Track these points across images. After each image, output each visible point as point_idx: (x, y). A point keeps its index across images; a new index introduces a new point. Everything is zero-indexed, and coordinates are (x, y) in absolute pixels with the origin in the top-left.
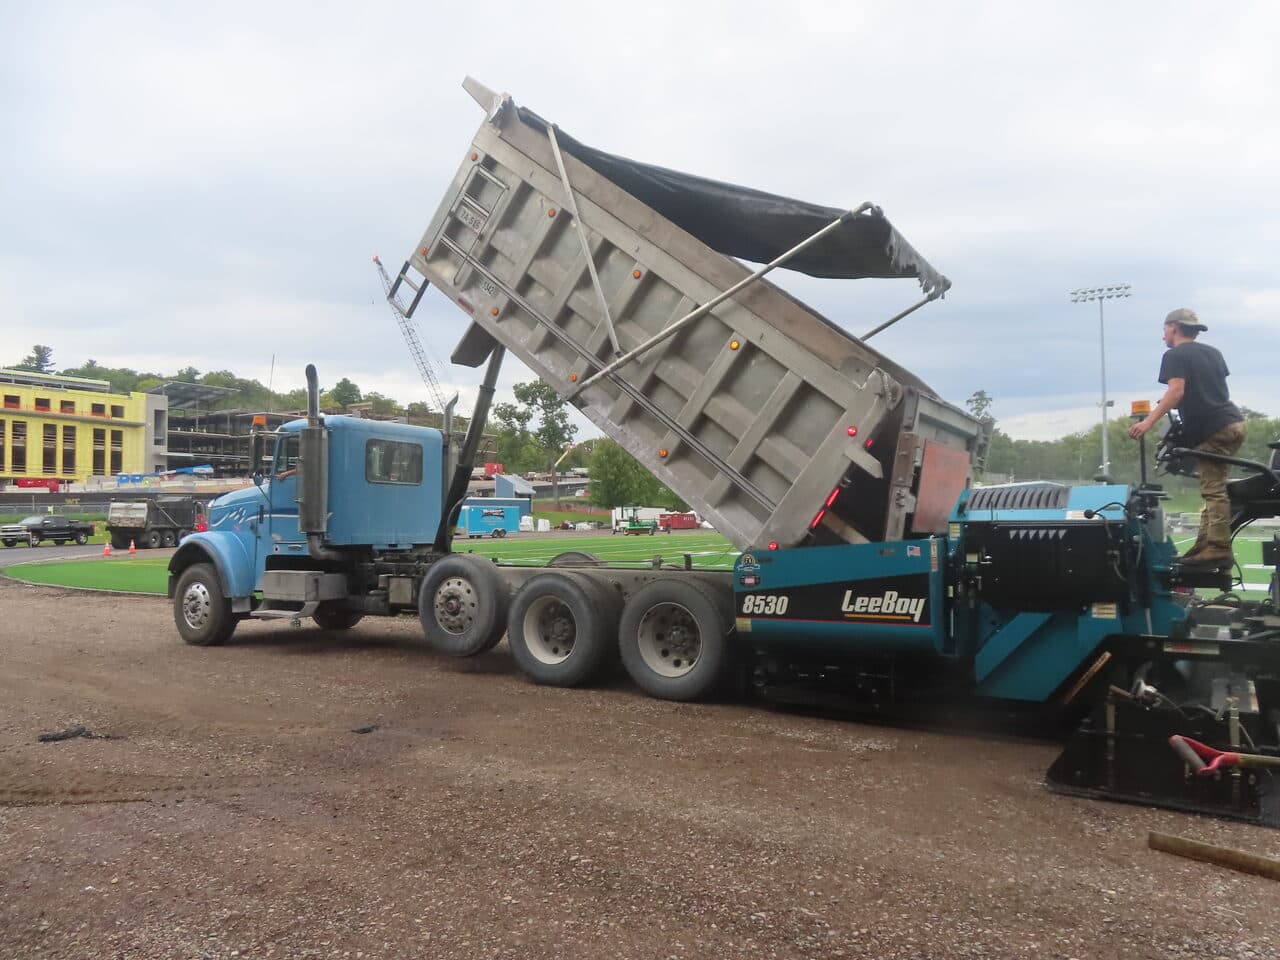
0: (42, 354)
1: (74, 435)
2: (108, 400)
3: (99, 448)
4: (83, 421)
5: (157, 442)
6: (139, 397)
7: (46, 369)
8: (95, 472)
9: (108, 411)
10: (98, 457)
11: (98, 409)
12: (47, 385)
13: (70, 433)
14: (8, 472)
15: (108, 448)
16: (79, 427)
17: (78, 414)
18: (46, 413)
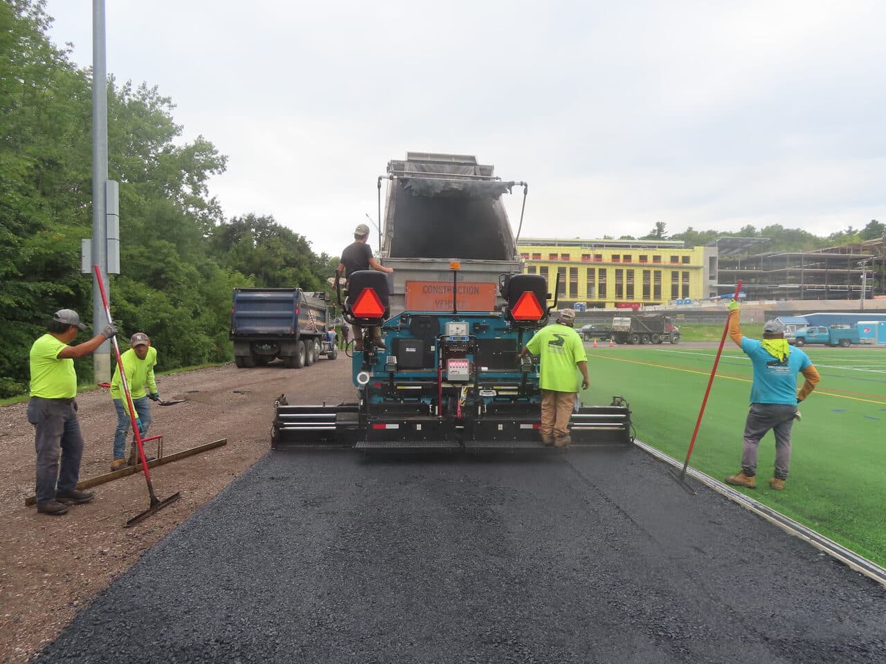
0: (660, 226)
1: (660, 276)
2: (680, 253)
3: (675, 283)
4: (666, 267)
5: (711, 278)
6: (699, 250)
7: (662, 236)
8: (673, 299)
9: (680, 259)
10: (674, 290)
11: (674, 259)
12: (649, 247)
13: (658, 274)
14: (624, 300)
15: (680, 283)
16: (663, 271)
17: (662, 264)
18: (645, 264)
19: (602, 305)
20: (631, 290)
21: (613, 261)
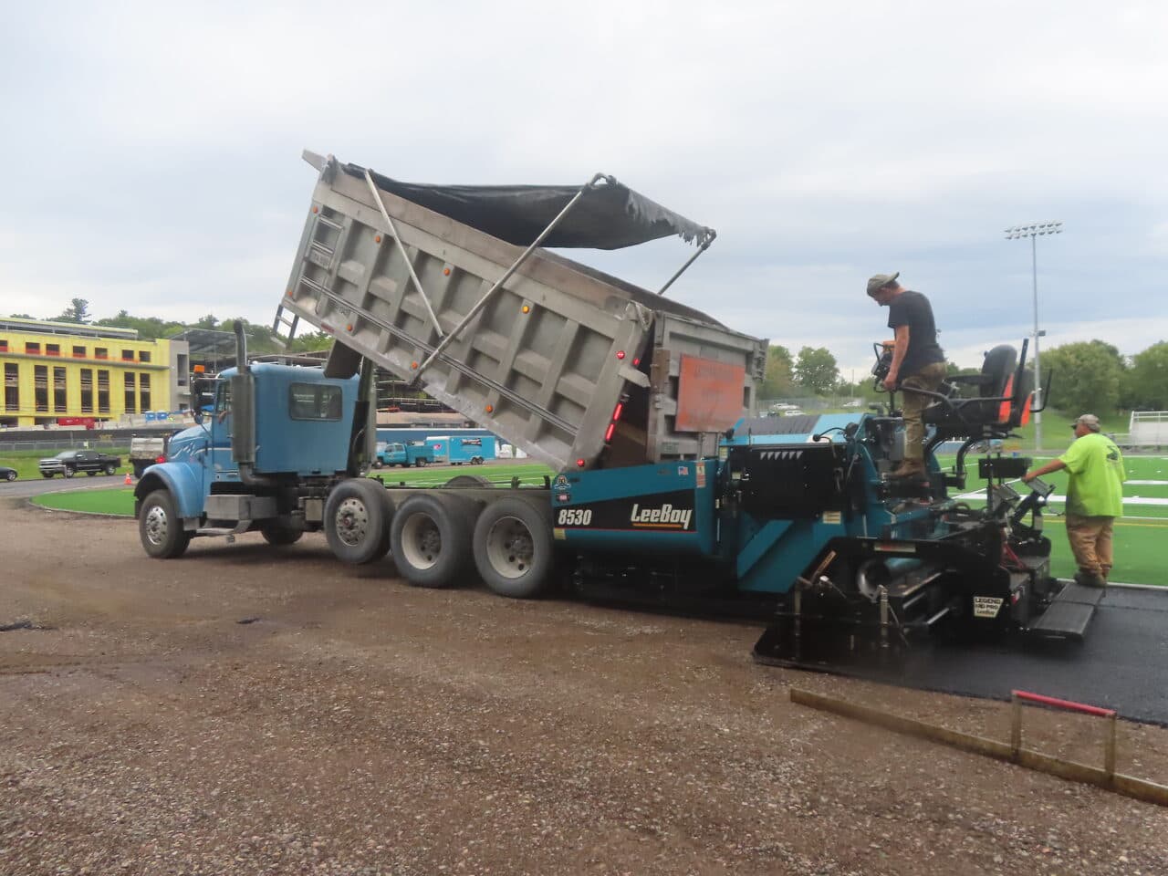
0: (79, 306)
1: (108, 378)
2: (137, 347)
3: (130, 389)
4: (115, 366)
5: (181, 383)
6: (163, 344)
7: (83, 319)
8: (127, 411)
9: (137, 356)
10: (129, 398)
11: (128, 355)
12: (83, 334)
13: (104, 376)
14: (51, 413)
15: (138, 389)
16: (112, 371)
17: (110, 360)
18: (83, 359)
19: (11, 421)
20: (61, 399)
21: (27, 352)
